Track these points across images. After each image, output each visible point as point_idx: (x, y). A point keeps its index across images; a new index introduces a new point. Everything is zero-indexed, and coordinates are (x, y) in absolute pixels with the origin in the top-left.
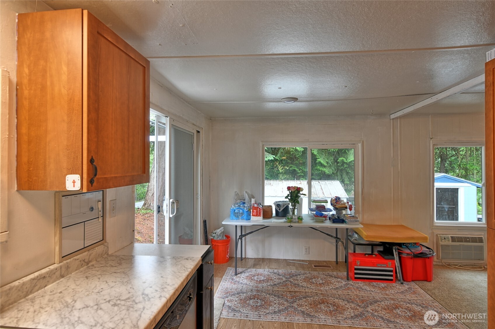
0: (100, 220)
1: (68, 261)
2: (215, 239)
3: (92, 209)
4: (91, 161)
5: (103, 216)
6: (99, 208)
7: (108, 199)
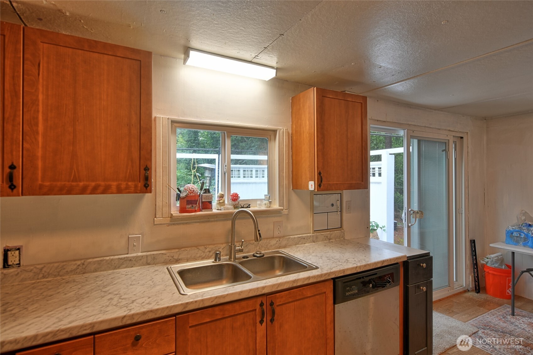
0: (338, 214)
1: (317, 234)
2: (488, 265)
3: (333, 205)
4: (319, 174)
5: (341, 211)
6: (337, 205)
7: (345, 199)
